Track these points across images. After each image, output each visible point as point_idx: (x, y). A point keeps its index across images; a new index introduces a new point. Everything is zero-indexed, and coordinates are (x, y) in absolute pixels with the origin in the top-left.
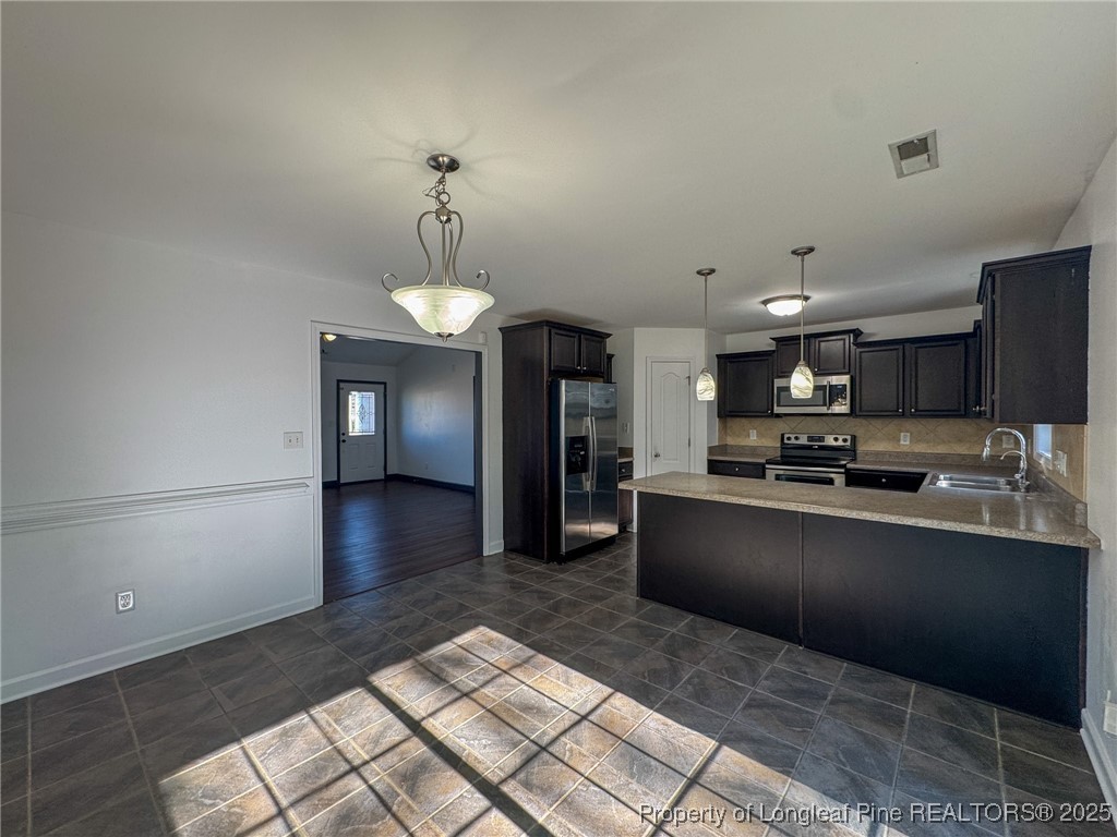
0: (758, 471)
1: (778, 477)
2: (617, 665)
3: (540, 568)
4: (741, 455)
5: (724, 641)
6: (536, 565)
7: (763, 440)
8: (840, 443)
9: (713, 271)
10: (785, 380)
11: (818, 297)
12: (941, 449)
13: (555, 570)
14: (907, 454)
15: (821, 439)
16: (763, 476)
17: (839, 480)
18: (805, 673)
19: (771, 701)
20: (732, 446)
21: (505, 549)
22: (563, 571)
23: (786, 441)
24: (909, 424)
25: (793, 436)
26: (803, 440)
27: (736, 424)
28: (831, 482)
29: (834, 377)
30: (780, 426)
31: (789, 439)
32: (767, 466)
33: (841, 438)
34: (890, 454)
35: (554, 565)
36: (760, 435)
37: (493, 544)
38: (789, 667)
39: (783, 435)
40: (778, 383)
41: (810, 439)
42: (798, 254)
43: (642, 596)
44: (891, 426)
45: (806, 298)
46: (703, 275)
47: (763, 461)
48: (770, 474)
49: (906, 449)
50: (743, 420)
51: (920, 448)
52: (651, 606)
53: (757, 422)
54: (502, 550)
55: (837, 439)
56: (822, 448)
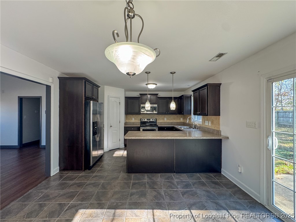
0: (138, 129)
1: (143, 130)
2: (144, 200)
3: (82, 174)
4: (130, 125)
5: (160, 179)
6: (80, 173)
7: (136, 120)
8: (154, 120)
9: (150, 72)
10: (144, 105)
11: (159, 85)
12: (171, 121)
13: (89, 173)
14: (166, 122)
15: (150, 120)
16: (139, 130)
17: (157, 129)
18: (182, 180)
19: (185, 191)
20: (128, 122)
21: (60, 170)
22: (93, 172)
23: (142, 121)
24: (166, 116)
25: (143, 119)
26: (146, 120)
27: (129, 116)
28: (155, 130)
29: (154, 105)
30: (140, 117)
31: (142, 120)
32: (141, 127)
33: (154, 119)
34: (163, 123)
35: (87, 171)
36: (135, 119)
37: (55, 169)
38: (178, 180)
39: (141, 119)
40: (142, 105)
41: (147, 120)
42: (172, 73)
43: (128, 173)
44: (163, 116)
45: (156, 84)
46: (147, 73)
47: (139, 126)
48: (141, 129)
49: (165, 121)
50: (131, 115)
51: (168, 121)
52: (133, 175)
53: (134, 116)
54: (59, 171)
55: (153, 120)
56: (150, 122)
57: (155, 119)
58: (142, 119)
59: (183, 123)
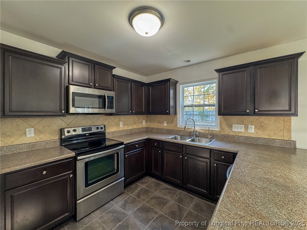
7: (42, 136)
8: (99, 130)
15: (90, 129)
23: (66, 134)
24: (123, 118)
26: (79, 132)
31: (68, 131)
34: (117, 132)
36: (38, 132)
39: (61, 130)
41: (84, 130)
44: (116, 119)
49: (121, 129)
51: (126, 128)
53: (35, 121)
55: (98, 128)
56: (90, 134)
57: (103, 126)
58: (66, 130)
59: (147, 128)
